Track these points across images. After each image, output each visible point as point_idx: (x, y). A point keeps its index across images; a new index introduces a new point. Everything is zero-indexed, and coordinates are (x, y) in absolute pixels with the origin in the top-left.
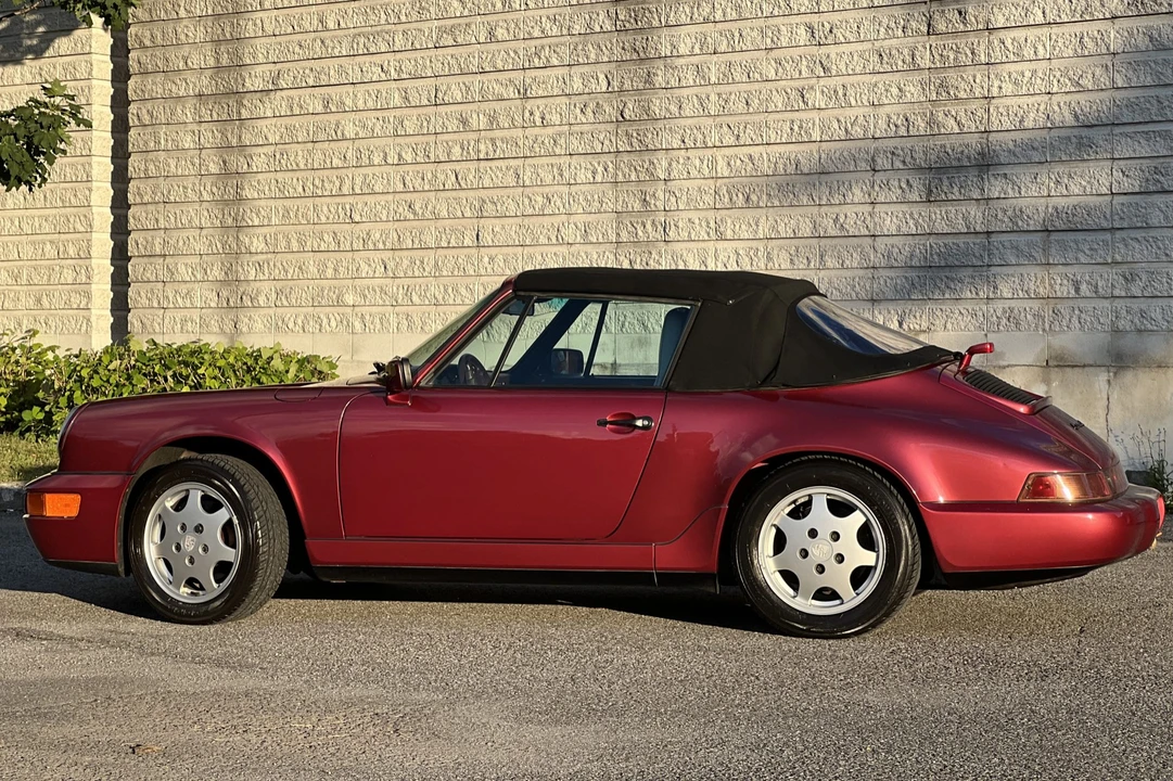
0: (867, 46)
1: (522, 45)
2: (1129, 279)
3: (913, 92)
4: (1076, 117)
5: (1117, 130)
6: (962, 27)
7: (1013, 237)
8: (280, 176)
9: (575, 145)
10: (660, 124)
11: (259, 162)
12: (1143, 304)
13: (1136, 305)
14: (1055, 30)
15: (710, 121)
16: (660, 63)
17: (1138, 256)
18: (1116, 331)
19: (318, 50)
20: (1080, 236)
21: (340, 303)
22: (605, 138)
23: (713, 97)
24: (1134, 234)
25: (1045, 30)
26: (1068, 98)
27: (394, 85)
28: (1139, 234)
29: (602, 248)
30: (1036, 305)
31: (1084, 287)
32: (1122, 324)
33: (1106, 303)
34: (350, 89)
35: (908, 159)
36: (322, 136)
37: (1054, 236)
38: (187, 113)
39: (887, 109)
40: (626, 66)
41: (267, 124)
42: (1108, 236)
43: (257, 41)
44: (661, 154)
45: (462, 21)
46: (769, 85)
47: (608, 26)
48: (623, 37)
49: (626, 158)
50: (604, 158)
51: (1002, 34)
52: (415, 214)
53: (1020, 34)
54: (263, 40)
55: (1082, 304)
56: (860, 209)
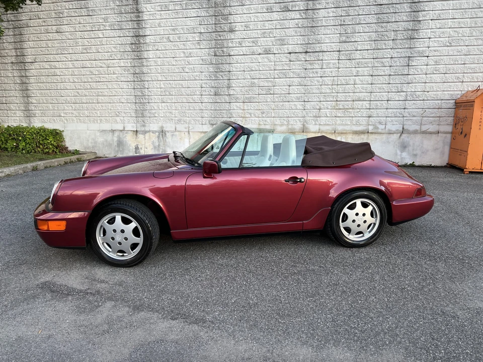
0: (199, 58)
1: (106, 54)
2: (263, 113)
3: (211, 70)
4: (250, 76)
5: (260, 80)
6: (223, 55)
7: (236, 103)
8: (38, 84)
9: (123, 79)
10: (146, 75)
11: (32, 81)
12: (266, 119)
13: (264, 119)
14: (245, 56)
15: (159, 74)
16: (145, 60)
17: (264, 108)
18: (260, 124)
19: (47, 52)
20: (251, 104)
21: (60, 116)
22: (131, 78)
23: (160, 69)
24: (264, 103)
25: (243, 56)
26: (249, 72)
27: (70, 62)
28: (265, 103)
29: (131, 104)
30: (241, 119)
31: (252, 115)
32: (260, 123)
33: (257, 118)
34: (57, 63)
35: (210, 85)
36: (50, 75)
37: (245, 103)
38: (9, 67)
39: (204, 73)
40: (135, 60)
41: (33, 70)
42: (258, 104)
43: (28, 49)
44: (146, 82)
45: (89, 47)
46: (174, 66)
47: (130, 50)
48: (134, 53)
49: (136, 82)
50: (130, 83)
51: (233, 57)
52: (79, 94)
53: (237, 57)
54: (30, 49)
55: (252, 118)
56: (198, 96)
